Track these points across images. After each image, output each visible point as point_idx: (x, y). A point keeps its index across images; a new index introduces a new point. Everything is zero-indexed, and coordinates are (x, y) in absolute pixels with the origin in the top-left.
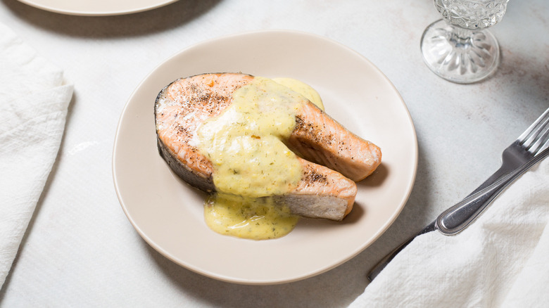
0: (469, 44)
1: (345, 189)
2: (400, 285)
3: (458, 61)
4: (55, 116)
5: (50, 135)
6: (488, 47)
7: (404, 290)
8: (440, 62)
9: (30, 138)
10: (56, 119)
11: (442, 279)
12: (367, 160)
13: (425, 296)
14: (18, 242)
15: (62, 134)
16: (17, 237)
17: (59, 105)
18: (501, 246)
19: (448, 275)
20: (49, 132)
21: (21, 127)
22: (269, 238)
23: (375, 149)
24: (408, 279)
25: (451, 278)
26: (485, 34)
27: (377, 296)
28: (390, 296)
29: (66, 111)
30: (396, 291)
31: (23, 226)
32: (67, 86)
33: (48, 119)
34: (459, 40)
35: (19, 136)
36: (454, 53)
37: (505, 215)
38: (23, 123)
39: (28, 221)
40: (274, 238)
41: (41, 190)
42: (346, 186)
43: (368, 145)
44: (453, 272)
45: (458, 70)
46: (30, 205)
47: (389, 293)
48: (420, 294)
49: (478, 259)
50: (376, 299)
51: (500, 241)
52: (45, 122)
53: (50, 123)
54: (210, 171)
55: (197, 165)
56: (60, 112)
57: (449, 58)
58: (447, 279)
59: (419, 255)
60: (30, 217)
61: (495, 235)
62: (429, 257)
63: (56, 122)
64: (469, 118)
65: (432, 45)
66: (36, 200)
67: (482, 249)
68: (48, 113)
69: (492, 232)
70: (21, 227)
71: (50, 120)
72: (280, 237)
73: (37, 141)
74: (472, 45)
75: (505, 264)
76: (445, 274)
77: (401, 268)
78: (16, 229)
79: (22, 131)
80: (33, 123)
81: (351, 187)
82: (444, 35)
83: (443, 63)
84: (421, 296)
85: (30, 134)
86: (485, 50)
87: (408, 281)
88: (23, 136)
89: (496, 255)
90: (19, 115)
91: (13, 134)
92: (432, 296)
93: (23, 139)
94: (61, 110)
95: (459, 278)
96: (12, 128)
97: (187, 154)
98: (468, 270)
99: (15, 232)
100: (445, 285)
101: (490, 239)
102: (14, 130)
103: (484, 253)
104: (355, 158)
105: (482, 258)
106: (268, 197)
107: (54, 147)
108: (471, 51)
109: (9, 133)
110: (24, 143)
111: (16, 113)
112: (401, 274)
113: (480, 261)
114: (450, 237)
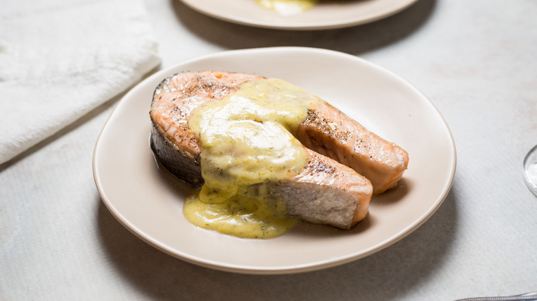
1: (358, 184)
12: (390, 161)
22: (256, 237)
23: (401, 152)
40: (262, 238)
42: (359, 182)
43: (393, 147)
54: (199, 151)
55: (186, 143)
72: (270, 237)
81: (366, 185)
97: (177, 132)
104: (375, 157)
106: (261, 184)
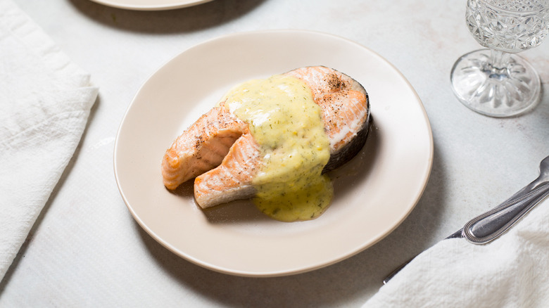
0: (506, 75)
2: (420, 289)
3: (491, 93)
4: (77, 114)
5: (70, 131)
6: (527, 81)
7: (424, 294)
8: (471, 93)
9: (53, 132)
10: (78, 117)
11: (468, 286)
13: (449, 303)
14: (29, 226)
15: (82, 132)
16: (28, 222)
17: (82, 104)
18: (538, 258)
19: (475, 282)
20: (70, 129)
21: (46, 122)
24: (429, 283)
25: (479, 286)
26: (525, 67)
27: (393, 298)
28: (408, 300)
29: (88, 112)
30: (415, 294)
31: (35, 212)
32: (92, 87)
33: (70, 116)
34: (494, 70)
35: (43, 130)
36: (487, 84)
37: (543, 223)
38: (48, 118)
39: (41, 209)
41: (56, 181)
44: (482, 278)
45: (492, 103)
46: (44, 194)
47: (406, 297)
48: (442, 300)
49: (512, 267)
50: (392, 302)
51: (537, 252)
52: (67, 118)
53: (72, 120)
56: (83, 111)
57: (481, 90)
58: (474, 287)
59: (442, 258)
60: (43, 205)
61: (532, 245)
62: (454, 261)
63: (78, 120)
64: (502, 127)
65: (464, 76)
66: (50, 190)
67: (515, 257)
68: (71, 111)
69: (528, 242)
70: (34, 213)
71: (72, 117)
73: (58, 136)
74: (508, 77)
75: (543, 279)
76: (473, 281)
77: (421, 270)
78: (28, 214)
79: (47, 126)
80: (56, 119)
82: (477, 64)
83: (474, 94)
84: (443, 303)
85: (53, 129)
86: (524, 84)
87: (429, 286)
88: (46, 131)
89: (533, 267)
90: (45, 111)
91: (38, 128)
92: (456, 304)
93: (46, 133)
94: (84, 109)
95: (488, 286)
96: (38, 123)
98: (499, 279)
99: (28, 217)
100: (471, 293)
101: (526, 249)
102: (40, 125)
103: (519, 261)
105: (516, 267)
107: (72, 143)
108: (507, 83)
109: (35, 127)
110: (47, 137)
111: (43, 109)
112: (421, 276)
113: (513, 270)
114: (479, 246)
